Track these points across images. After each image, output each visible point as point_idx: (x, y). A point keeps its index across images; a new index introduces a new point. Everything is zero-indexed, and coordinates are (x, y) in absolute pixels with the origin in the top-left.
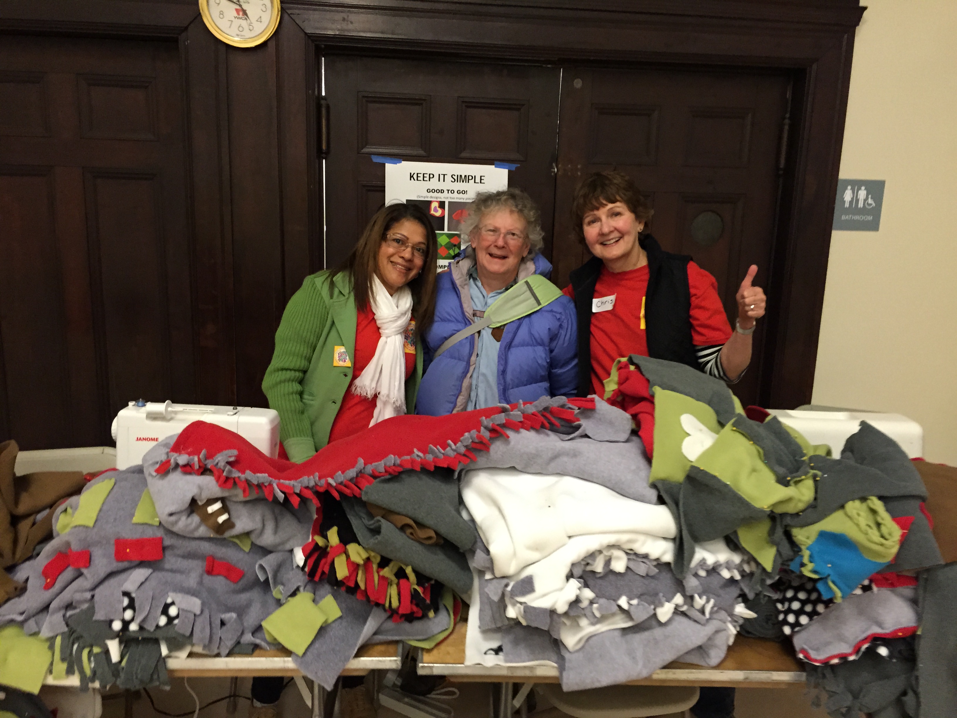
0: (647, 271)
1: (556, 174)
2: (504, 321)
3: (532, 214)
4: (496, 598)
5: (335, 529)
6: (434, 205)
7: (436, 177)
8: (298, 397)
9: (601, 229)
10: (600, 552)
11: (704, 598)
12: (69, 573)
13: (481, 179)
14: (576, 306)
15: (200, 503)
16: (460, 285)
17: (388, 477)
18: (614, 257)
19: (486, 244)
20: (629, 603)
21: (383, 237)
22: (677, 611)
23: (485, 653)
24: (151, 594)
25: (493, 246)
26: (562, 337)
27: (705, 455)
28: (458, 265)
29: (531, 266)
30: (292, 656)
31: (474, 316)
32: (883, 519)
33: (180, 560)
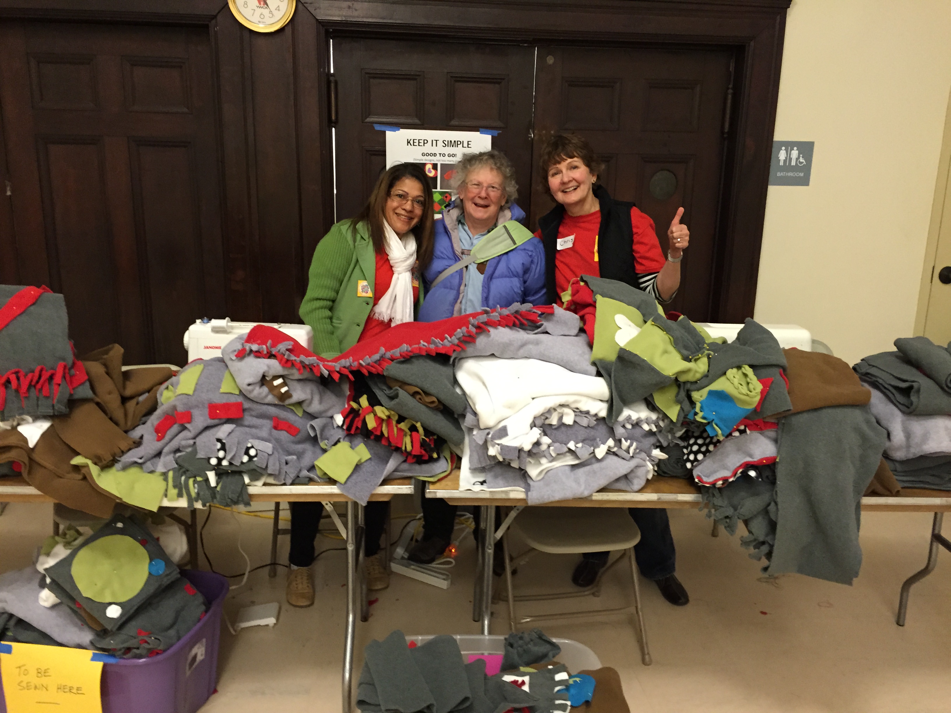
0: (599, 215)
1: (532, 139)
2: (487, 257)
3: (508, 171)
4: (481, 442)
5: (365, 397)
6: (428, 167)
7: (430, 143)
8: (329, 320)
9: (562, 180)
10: (555, 410)
11: (629, 441)
12: (175, 428)
13: (468, 144)
14: (545, 246)
15: (268, 379)
16: (451, 229)
17: (402, 359)
18: (573, 202)
19: (471, 195)
20: (575, 446)
21: (388, 194)
22: (609, 452)
23: (474, 484)
24: (237, 440)
25: (477, 197)
26: (533, 271)
27: (632, 342)
28: (449, 213)
29: (508, 214)
30: (337, 485)
31: (462, 254)
32: (751, 380)
33: (255, 419)
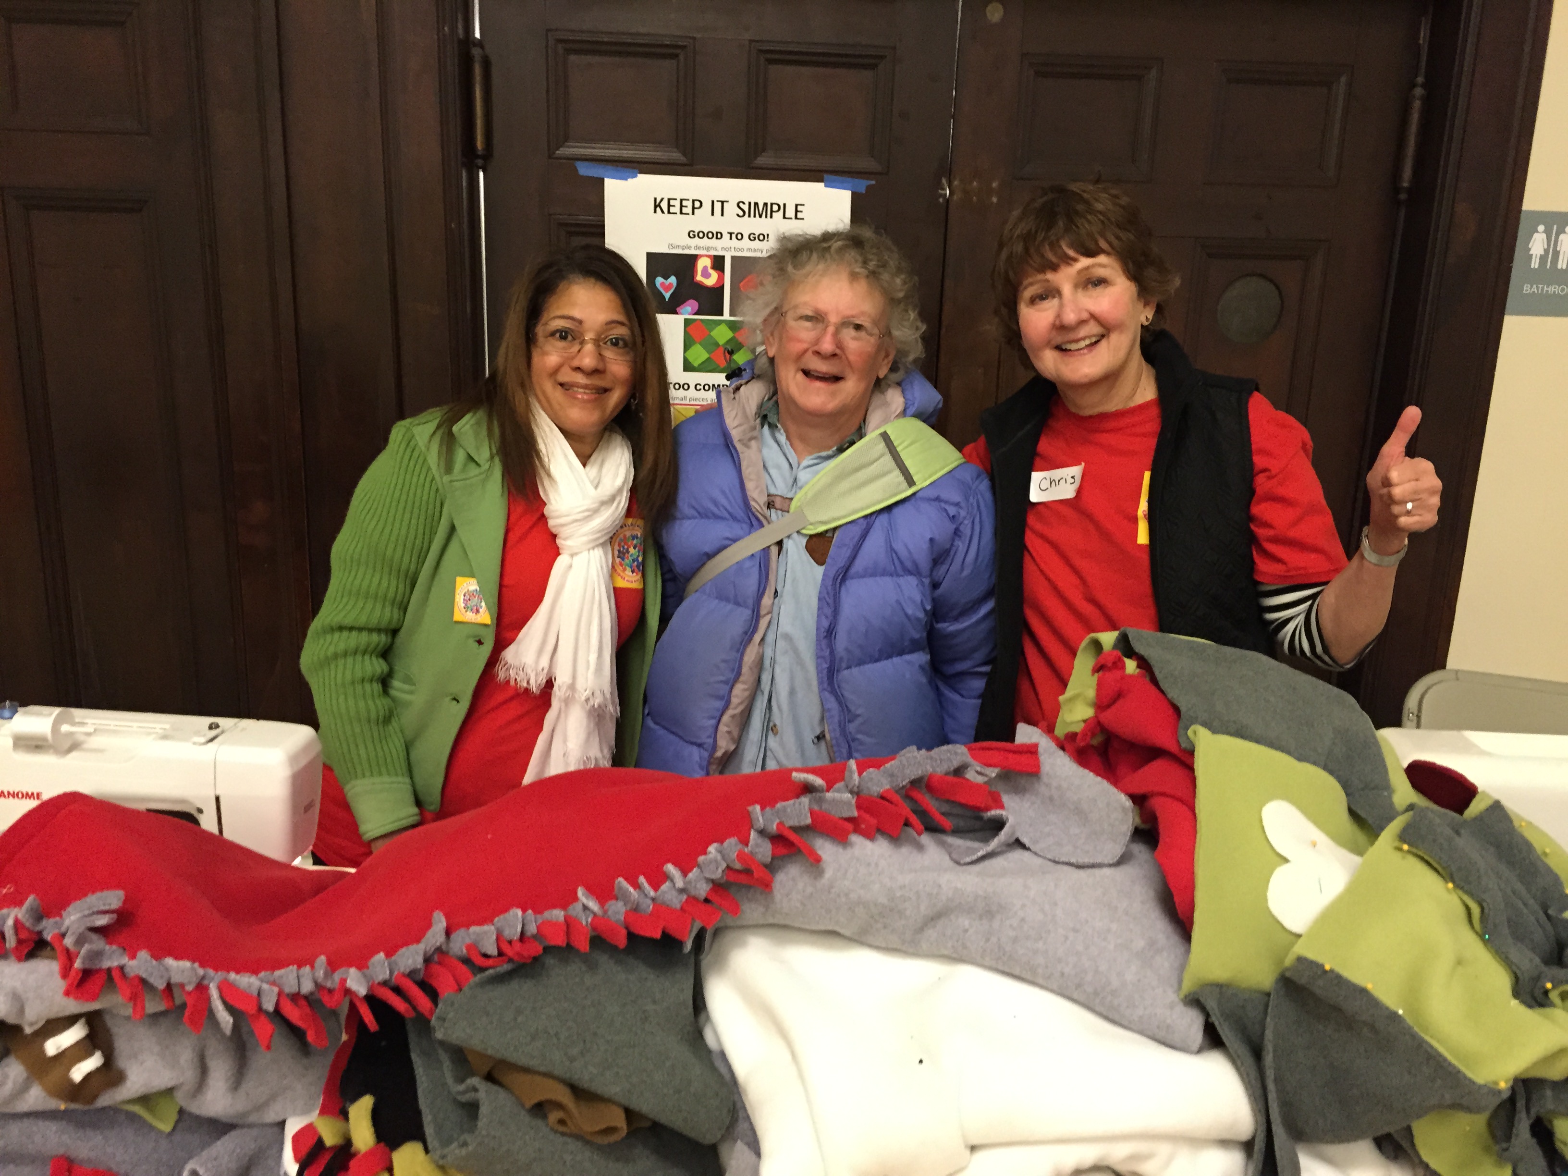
0: (1155, 412)
1: (948, 201)
3: (899, 284)
5: (366, 1103)
6: (704, 263)
7: (707, 206)
8: (377, 687)
9: (1058, 316)
13: (797, 211)
15: (28, 1030)
16: (739, 440)
17: (506, 967)
18: (1085, 380)
19: (798, 347)
25: (810, 353)
26: (960, 555)
28: (737, 394)
31: (768, 507)
